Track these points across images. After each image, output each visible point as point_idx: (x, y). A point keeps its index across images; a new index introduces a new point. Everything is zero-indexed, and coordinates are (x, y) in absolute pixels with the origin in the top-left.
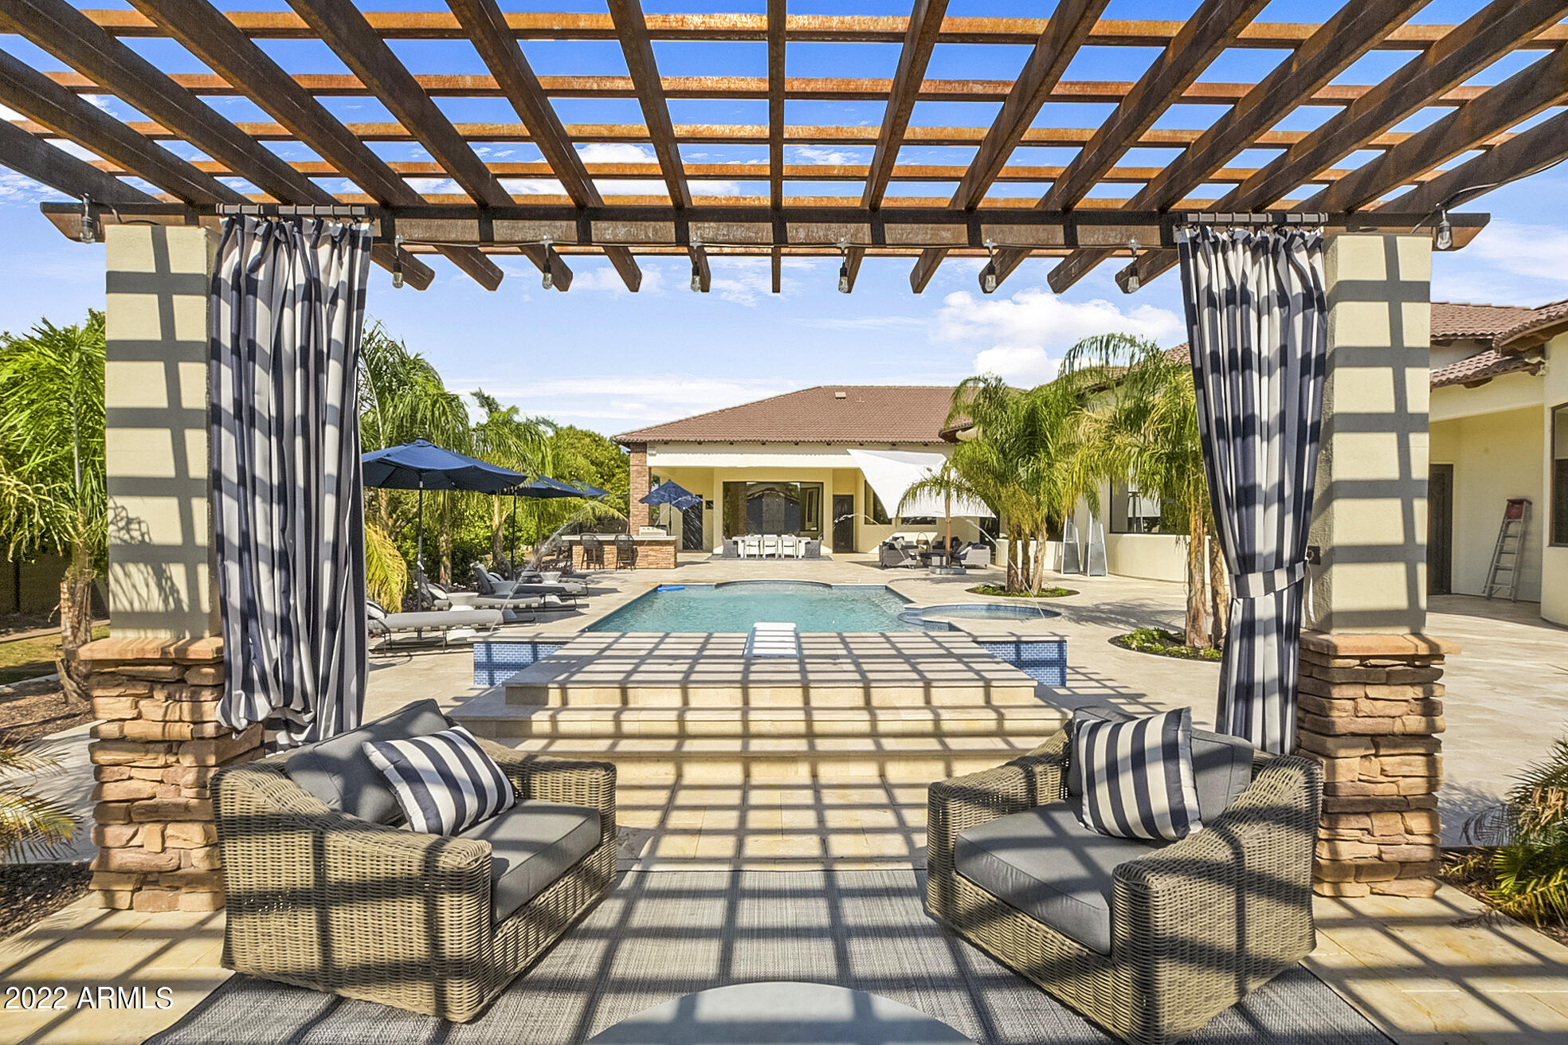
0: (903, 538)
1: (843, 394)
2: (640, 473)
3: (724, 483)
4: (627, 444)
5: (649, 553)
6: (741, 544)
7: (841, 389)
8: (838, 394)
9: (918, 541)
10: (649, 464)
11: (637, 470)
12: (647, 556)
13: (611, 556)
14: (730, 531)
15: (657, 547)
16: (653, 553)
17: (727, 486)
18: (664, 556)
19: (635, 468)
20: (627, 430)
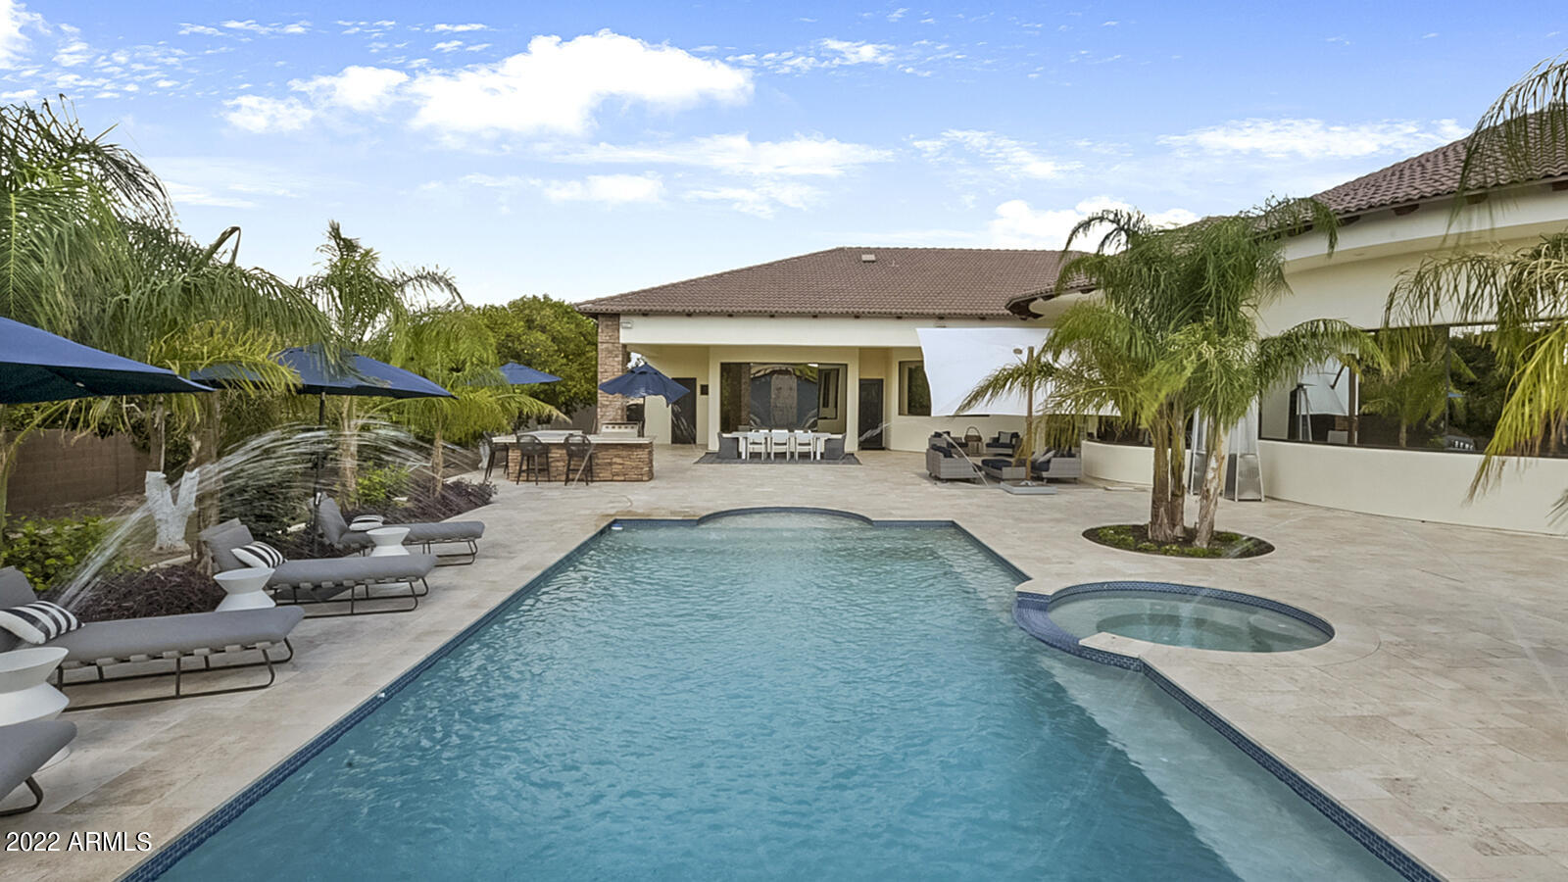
0: (948, 433)
1: (872, 257)
2: (610, 352)
3: (722, 364)
4: (595, 315)
5: (614, 460)
6: (742, 443)
7: (869, 251)
8: (865, 257)
9: (967, 437)
10: (623, 341)
11: (607, 349)
12: (610, 464)
13: (562, 464)
14: (728, 423)
15: (624, 453)
16: (618, 460)
17: (726, 368)
18: (634, 464)
19: (605, 346)
20: (592, 298)
